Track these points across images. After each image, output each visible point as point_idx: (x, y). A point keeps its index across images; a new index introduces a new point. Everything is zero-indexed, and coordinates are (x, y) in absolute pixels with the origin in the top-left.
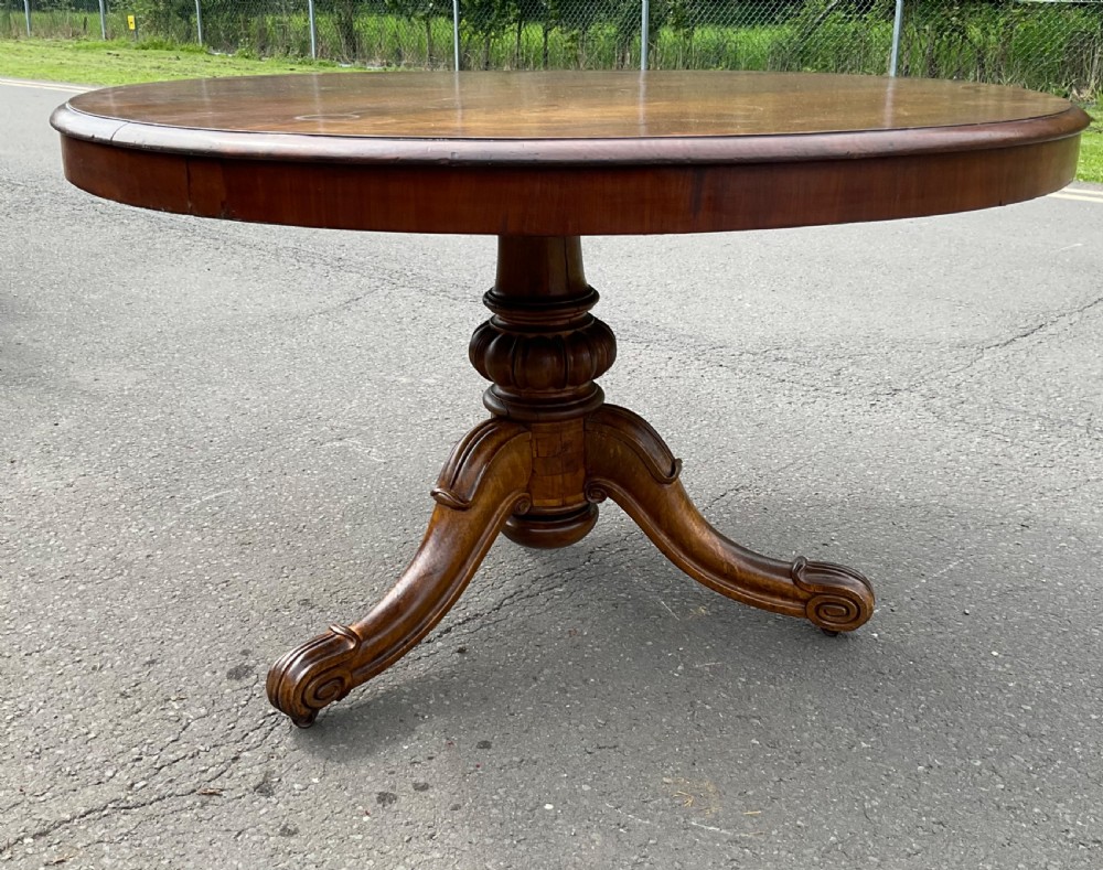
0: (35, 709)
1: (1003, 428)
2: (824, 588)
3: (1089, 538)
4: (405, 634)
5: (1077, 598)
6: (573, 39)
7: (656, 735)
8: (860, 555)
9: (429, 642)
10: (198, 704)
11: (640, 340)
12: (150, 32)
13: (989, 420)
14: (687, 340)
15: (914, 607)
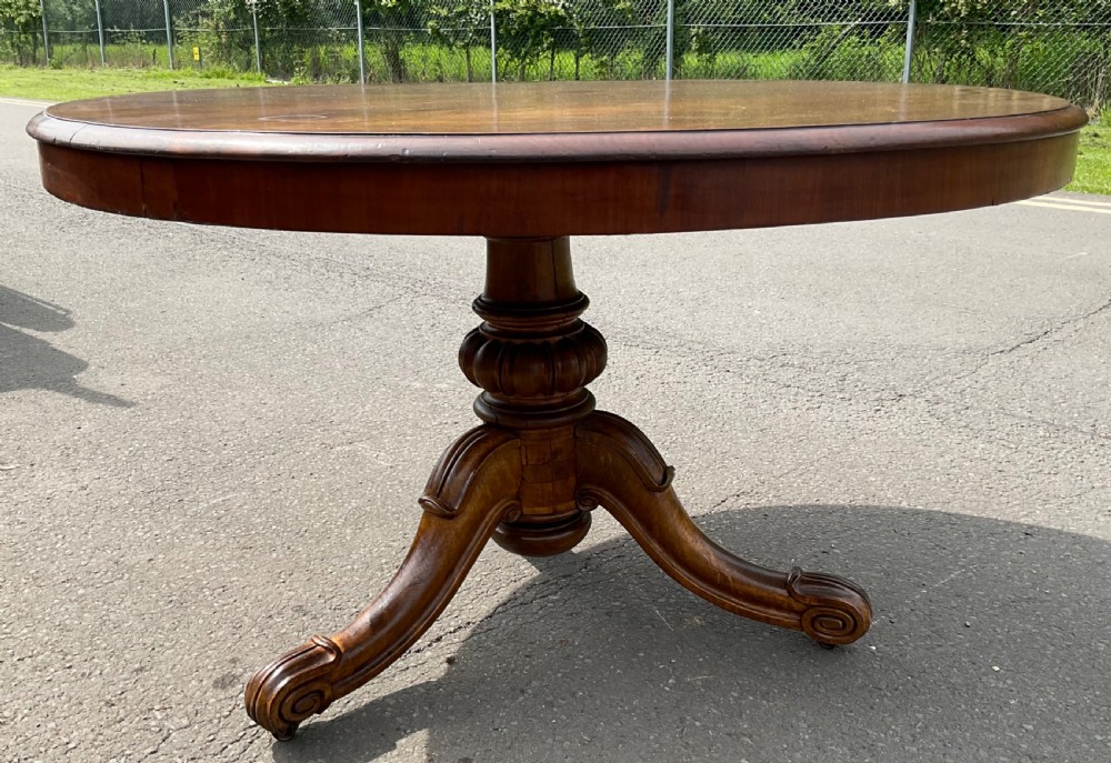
0: (20, 716)
1: (1008, 434)
2: (820, 601)
3: (1094, 547)
4: (389, 645)
5: (1081, 610)
6: (602, 64)
7: (642, 753)
8: (860, 564)
9: (418, 651)
10: (180, 714)
11: (649, 346)
12: (213, 62)
13: (994, 426)
14: (696, 346)
15: (914, 619)
